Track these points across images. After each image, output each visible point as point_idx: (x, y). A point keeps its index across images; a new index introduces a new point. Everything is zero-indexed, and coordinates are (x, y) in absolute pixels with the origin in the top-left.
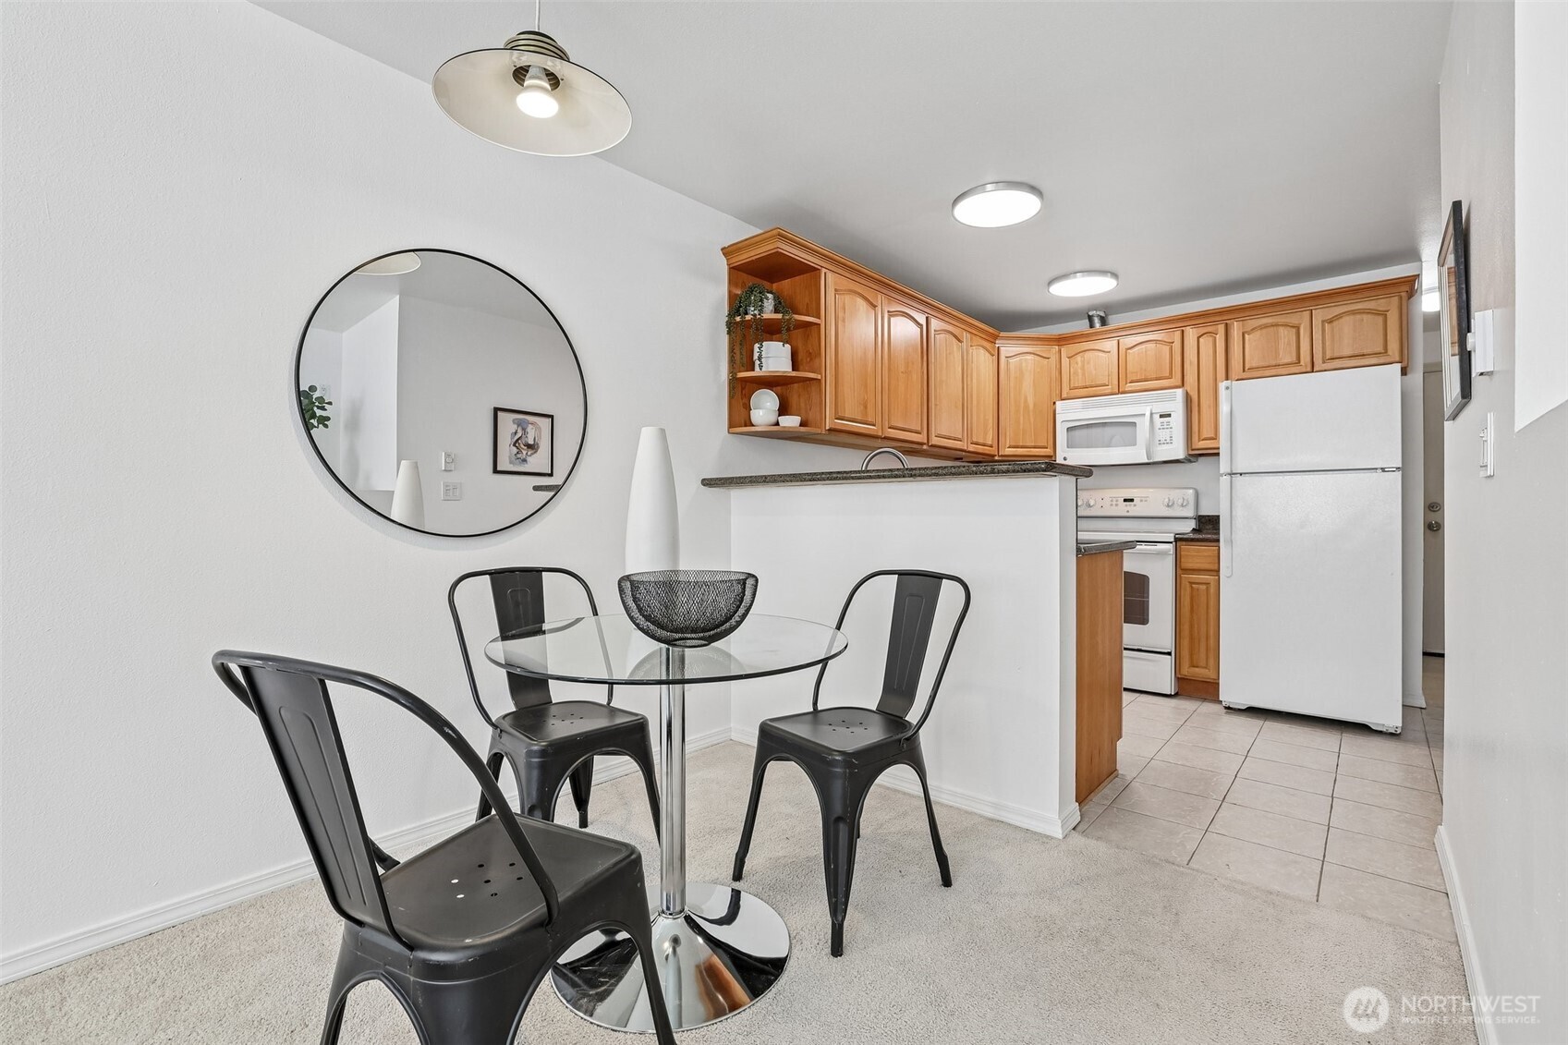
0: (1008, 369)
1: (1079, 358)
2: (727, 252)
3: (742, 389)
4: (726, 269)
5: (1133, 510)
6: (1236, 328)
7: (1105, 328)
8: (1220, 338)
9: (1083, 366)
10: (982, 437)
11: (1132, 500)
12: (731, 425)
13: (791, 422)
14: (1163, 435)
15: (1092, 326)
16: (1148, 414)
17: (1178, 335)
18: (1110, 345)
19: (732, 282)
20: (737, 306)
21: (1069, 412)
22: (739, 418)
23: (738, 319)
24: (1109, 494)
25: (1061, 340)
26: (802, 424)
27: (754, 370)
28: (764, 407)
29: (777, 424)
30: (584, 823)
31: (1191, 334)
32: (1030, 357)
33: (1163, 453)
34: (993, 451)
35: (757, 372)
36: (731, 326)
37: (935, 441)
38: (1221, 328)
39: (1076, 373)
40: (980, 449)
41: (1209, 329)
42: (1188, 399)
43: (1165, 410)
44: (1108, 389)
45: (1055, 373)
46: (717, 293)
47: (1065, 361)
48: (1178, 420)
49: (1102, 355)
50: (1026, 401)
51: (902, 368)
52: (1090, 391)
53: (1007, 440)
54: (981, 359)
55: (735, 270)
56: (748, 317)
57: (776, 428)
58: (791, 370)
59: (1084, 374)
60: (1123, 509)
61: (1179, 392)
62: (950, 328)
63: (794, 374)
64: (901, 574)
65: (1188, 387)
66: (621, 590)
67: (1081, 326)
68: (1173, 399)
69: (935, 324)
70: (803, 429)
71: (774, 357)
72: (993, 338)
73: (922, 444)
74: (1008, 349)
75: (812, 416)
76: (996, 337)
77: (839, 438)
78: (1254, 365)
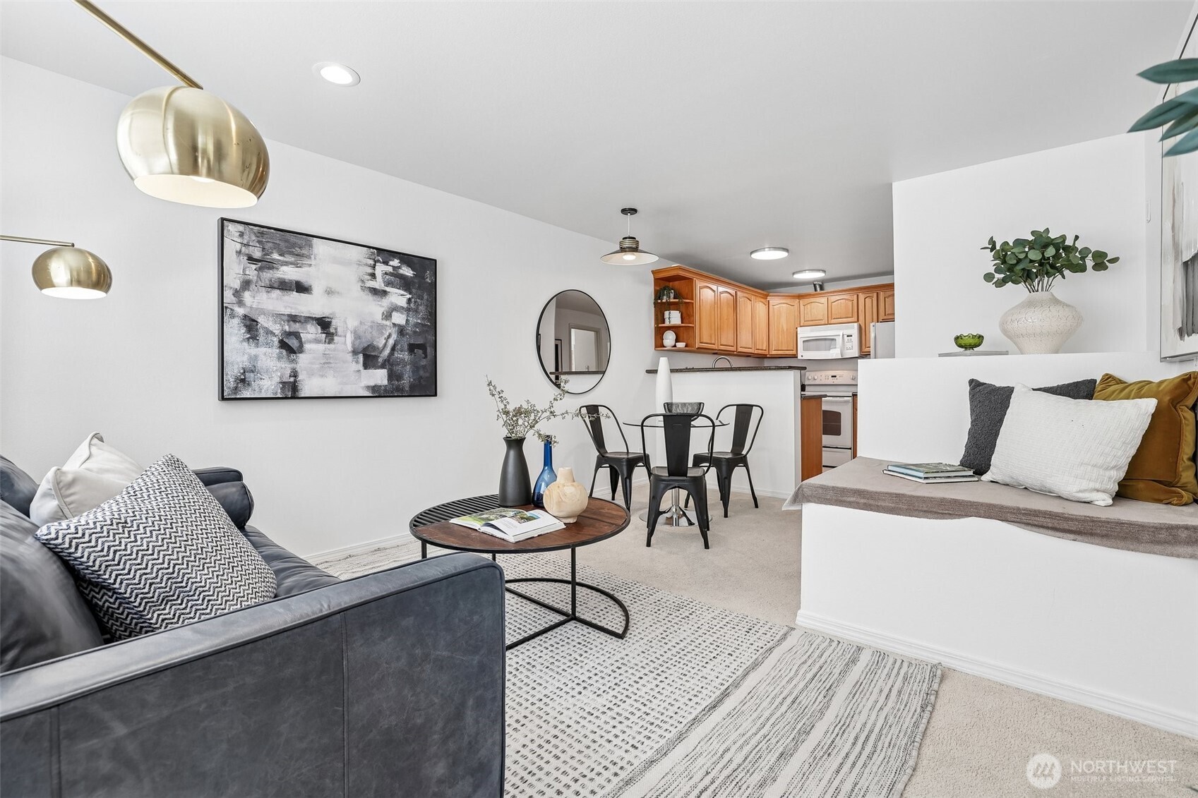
0: (774, 312)
1: (809, 306)
2: (653, 272)
3: (660, 332)
4: (653, 279)
5: (836, 381)
6: (882, 294)
7: (822, 292)
8: (875, 299)
9: (811, 310)
10: (762, 346)
11: (835, 376)
12: (656, 347)
13: (681, 345)
14: (849, 345)
15: (816, 290)
16: (841, 335)
17: (856, 296)
18: (824, 300)
19: (656, 285)
20: (658, 295)
21: (804, 333)
22: (659, 344)
23: (659, 301)
24: (824, 373)
25: (800, 297)
26: (686, 346)
27: (664, 323)
28: (669, 338)
29: (675, 346)
30: (613, 499)
31: (862, 297)
32: (784, 305)
33: (849, 354)
34: (766, 353)
35: (667, 324)
36: (655, 304)
37: (740, 350)
38: (875, 295)
39: (807, 314)
40: (760, 352)
41: (870, 295)
42: (860, 327)
43: (849, 333)
44: (823, 322)
45: (797, 313)
46: (649, 290)
47: (802, 307)
48: (855, 338)
49: (819, 306)
50: (782, 327)
51: (726, 318)
52: (814, 323)
53: (773, 347)
54: (760, 307)
55: (656, 280)
56: (664, 301)
57: (674, 348)
58: (680, 323)
59: (811, 314)
60: (831, 381)
61: (856, 325)
62: (747, 295)
63: (683, 325)
64: (737, 405)
65: (860, 322)
66: (664, 406)
67: (811, 290)
68: (853, 328)
69: (738, 293)
70: (687, 348)
71: (674, 318)
72: (766, 296)
73: (734, 351)
74: (774, 301)
75: (689, 342)
76: (767, 296)
77: (701, 351)
78: (889, 313)
